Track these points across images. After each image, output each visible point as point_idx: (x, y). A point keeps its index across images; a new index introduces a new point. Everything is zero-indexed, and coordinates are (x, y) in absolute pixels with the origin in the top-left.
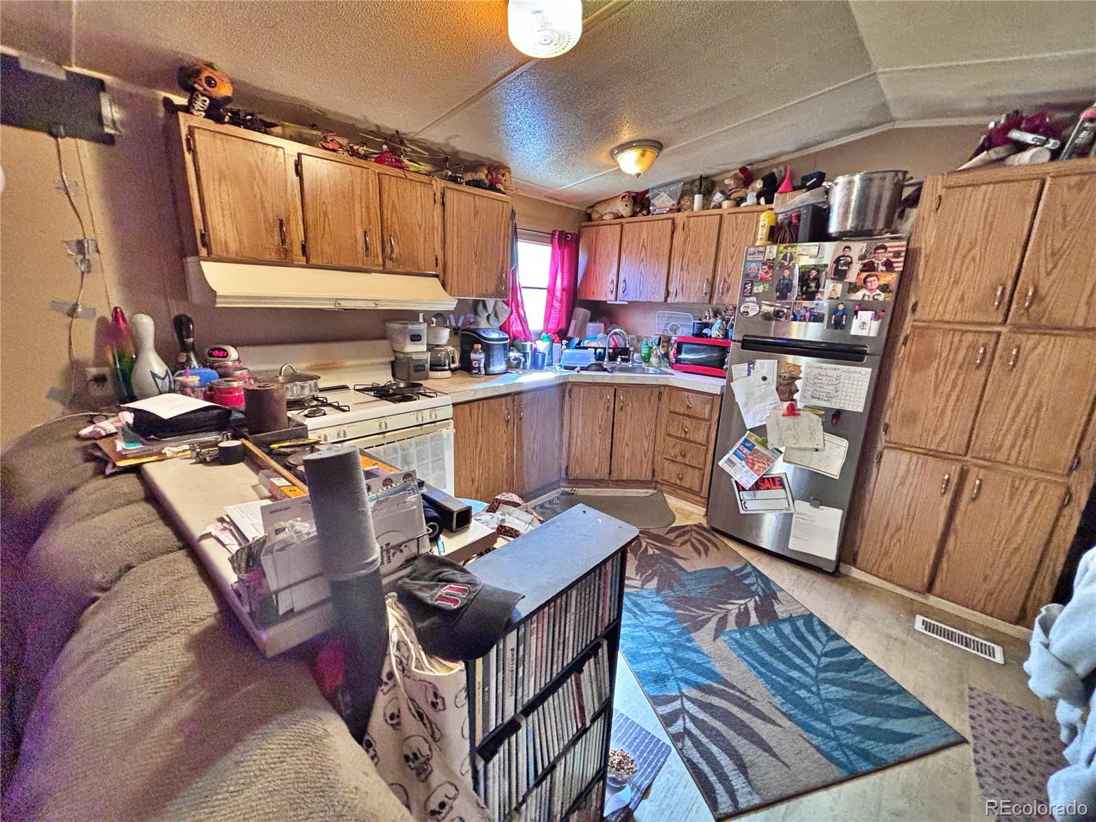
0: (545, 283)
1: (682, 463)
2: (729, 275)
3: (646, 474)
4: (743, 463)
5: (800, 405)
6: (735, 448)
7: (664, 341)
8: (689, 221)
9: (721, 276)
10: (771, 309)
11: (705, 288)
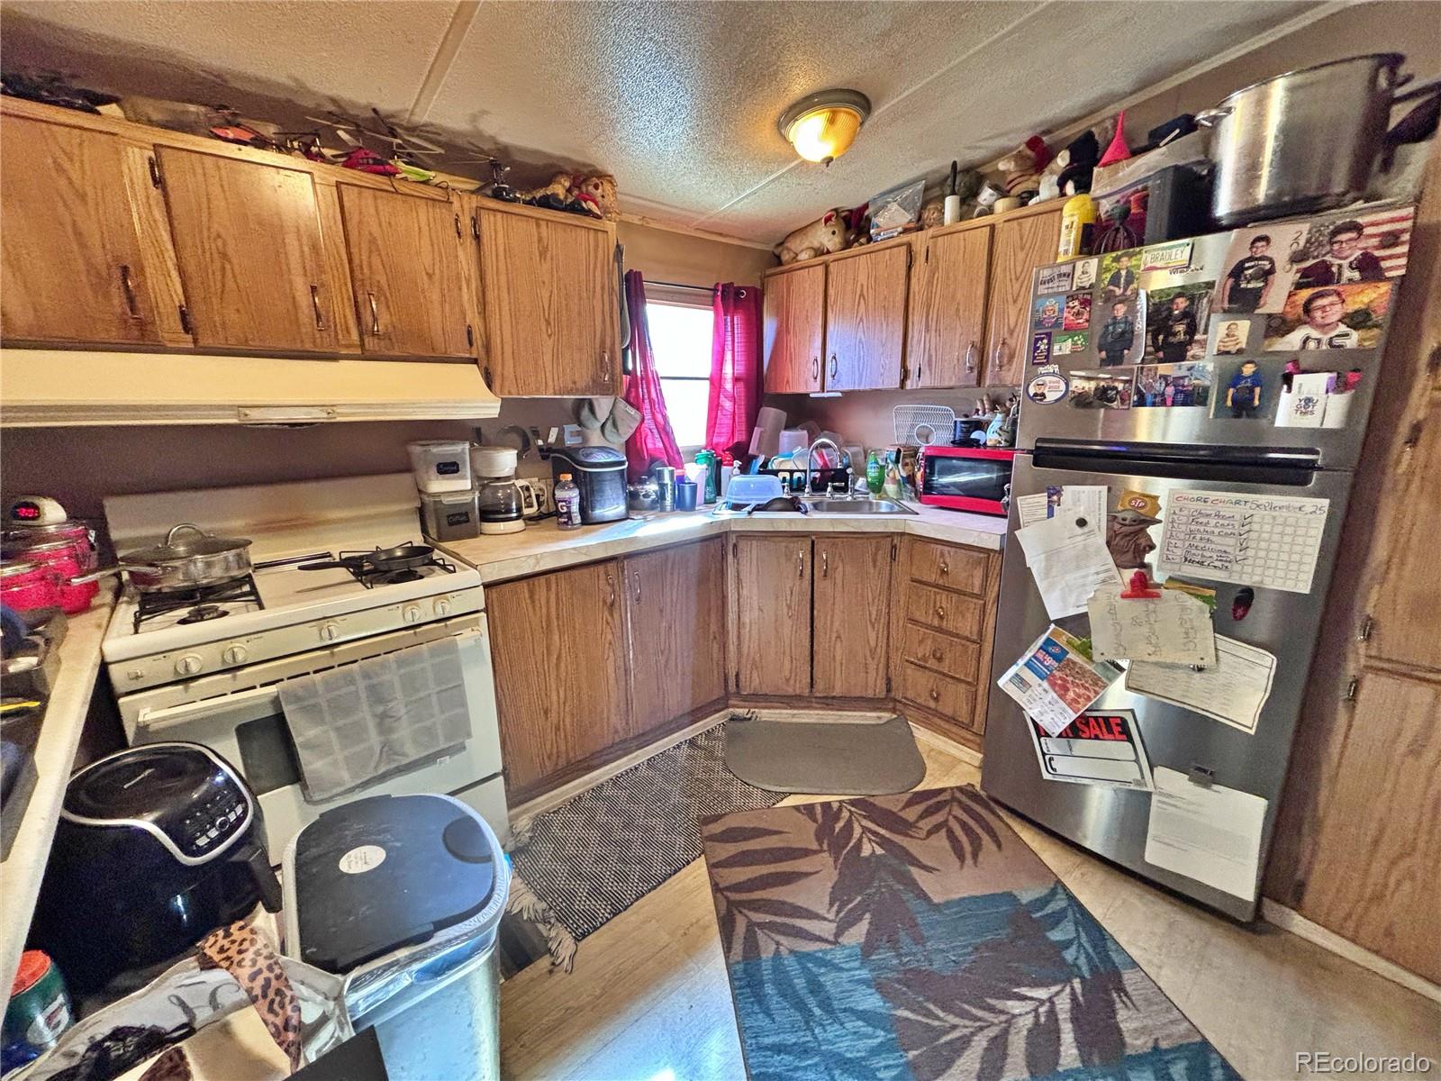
0: (706, 371)
1: (936, 671)
2: (1011, 332)
3: (876, 688)
4: (1045, 684)
5: (1158, 577)
6: (1028, 655)
7: (905, 455)
8: (935, 246)
9: (997, 334)
10: (1090, 386)
11: (969, 358)
